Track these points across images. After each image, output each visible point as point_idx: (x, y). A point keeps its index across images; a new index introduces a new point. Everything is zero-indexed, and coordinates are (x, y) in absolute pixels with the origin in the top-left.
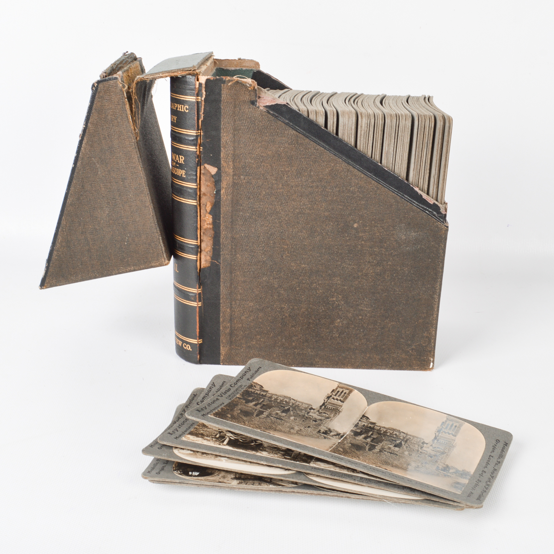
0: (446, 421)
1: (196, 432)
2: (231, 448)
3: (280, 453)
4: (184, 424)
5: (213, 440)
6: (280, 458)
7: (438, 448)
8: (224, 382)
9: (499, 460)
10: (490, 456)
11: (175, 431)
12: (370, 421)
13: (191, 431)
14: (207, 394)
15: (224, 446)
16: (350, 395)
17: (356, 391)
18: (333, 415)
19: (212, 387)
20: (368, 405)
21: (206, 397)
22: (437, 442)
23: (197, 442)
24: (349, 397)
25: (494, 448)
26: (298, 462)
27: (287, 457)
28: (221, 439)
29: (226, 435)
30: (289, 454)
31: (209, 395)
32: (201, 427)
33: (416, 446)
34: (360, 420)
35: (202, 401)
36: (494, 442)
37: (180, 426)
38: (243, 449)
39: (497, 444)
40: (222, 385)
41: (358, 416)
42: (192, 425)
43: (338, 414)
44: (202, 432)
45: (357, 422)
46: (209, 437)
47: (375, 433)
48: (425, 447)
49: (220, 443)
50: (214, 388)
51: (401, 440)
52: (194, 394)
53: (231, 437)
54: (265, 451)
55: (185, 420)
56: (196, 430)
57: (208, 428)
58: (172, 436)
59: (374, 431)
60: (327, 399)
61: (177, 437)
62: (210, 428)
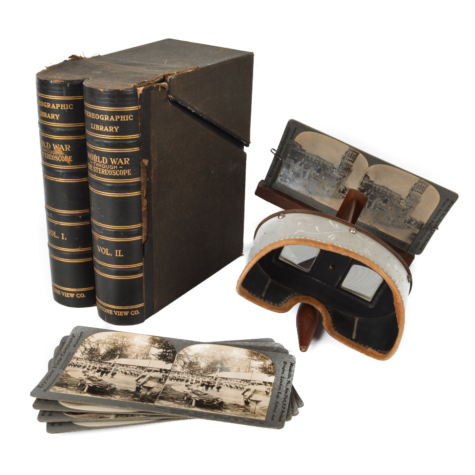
0: (418, 183)
1: (61, 382)
2: (90, 395)
3: (130, 395)
4: (51, 375)
5: (75, 388)
6: (130, 400)
7: (409, 203)
8: (82, 332)
9: (444, 213)
10: (440, 209)
11: (44, 383)
12: (370, 179)
13: (57, 382)
14: (69, 345)
15: (85, 394)
16: (357, 157)
17: (361, 154)
18: (347, 174)
19: (73, 338)
20: (369, 166)
21: (68, 347)
22: (409, 198)
23: (62, 393)
24: (357, 159)
25: (444, 204)
26: (145, 403)
27: (136, 399)
28: (82, 387)
29: (86, 383)
30: (137, 395)
31: (70, 346)
32: (65, 377)
33: (396, 201)
34: (364, 179)
35: (65, 352)
36: (445, 200)
37: (48, 378)
38: (100, 395)
39: (446, 201)
40: (81, 335)
41: (363, 175)
42: (57, 375)
43: (350, 173)
44: (66, 381)
45: (362, 180)
46: (72, 386)
47: (372, 190)
48: (402, 203)
49: (81, 391)
50: (74, 339)
51: (387, 197)
52: (63, 343)
53: (90, 384)
54: (118, 394)
55: (51, 372)
56: (61, 381)
57: (71, 378)
58: (42, 389)
59: (372, 189)
60: (343, 160)
61: (45, 390)
62: (72, 378)
